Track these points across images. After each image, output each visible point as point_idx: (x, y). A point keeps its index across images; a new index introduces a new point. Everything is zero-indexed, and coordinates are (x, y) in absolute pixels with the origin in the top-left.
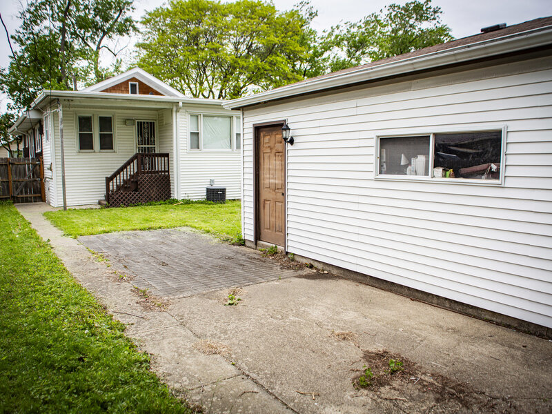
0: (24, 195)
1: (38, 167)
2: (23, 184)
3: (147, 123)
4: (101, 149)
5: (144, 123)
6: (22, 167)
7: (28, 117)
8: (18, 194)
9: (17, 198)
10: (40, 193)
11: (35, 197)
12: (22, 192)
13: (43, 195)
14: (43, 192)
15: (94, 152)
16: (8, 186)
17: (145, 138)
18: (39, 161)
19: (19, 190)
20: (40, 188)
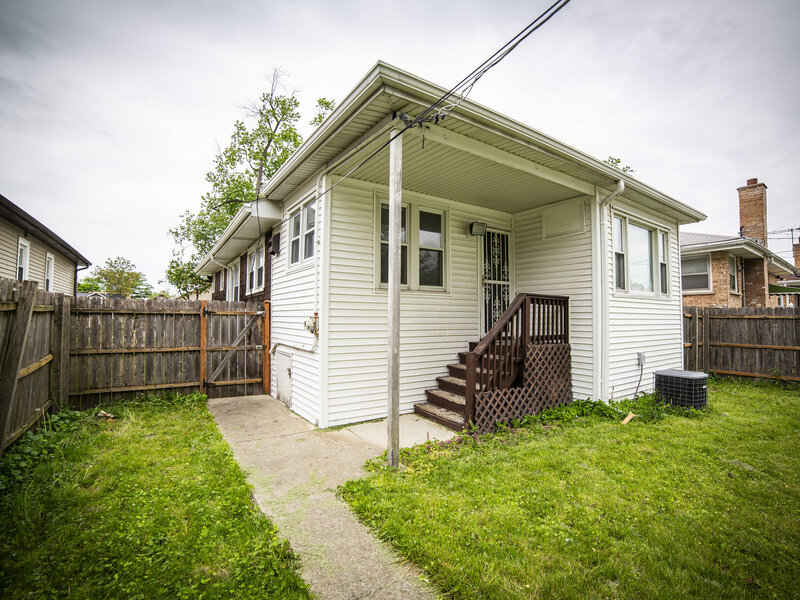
0: (229, 382)
1: (259, 322)
2: (229, 355)
3: (498, 235)
4: (421, 283)
5: (494, 234)
6: (229, 321)
7: (254, 214)
8: (217, 380)
9: (214, 386)
10: (261, 375)
11: (250, 385)
12: (224, 374)
13: (266, 381)
14: (266, 373)
15: (409, 289)
16: (197, 361)
17: (494, 265)
18: (263, 309)
19: (219, 370)
20: (261, 366)
